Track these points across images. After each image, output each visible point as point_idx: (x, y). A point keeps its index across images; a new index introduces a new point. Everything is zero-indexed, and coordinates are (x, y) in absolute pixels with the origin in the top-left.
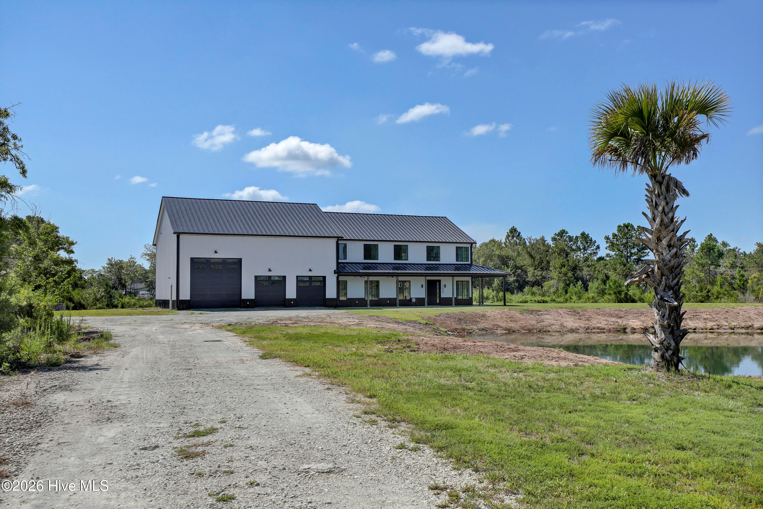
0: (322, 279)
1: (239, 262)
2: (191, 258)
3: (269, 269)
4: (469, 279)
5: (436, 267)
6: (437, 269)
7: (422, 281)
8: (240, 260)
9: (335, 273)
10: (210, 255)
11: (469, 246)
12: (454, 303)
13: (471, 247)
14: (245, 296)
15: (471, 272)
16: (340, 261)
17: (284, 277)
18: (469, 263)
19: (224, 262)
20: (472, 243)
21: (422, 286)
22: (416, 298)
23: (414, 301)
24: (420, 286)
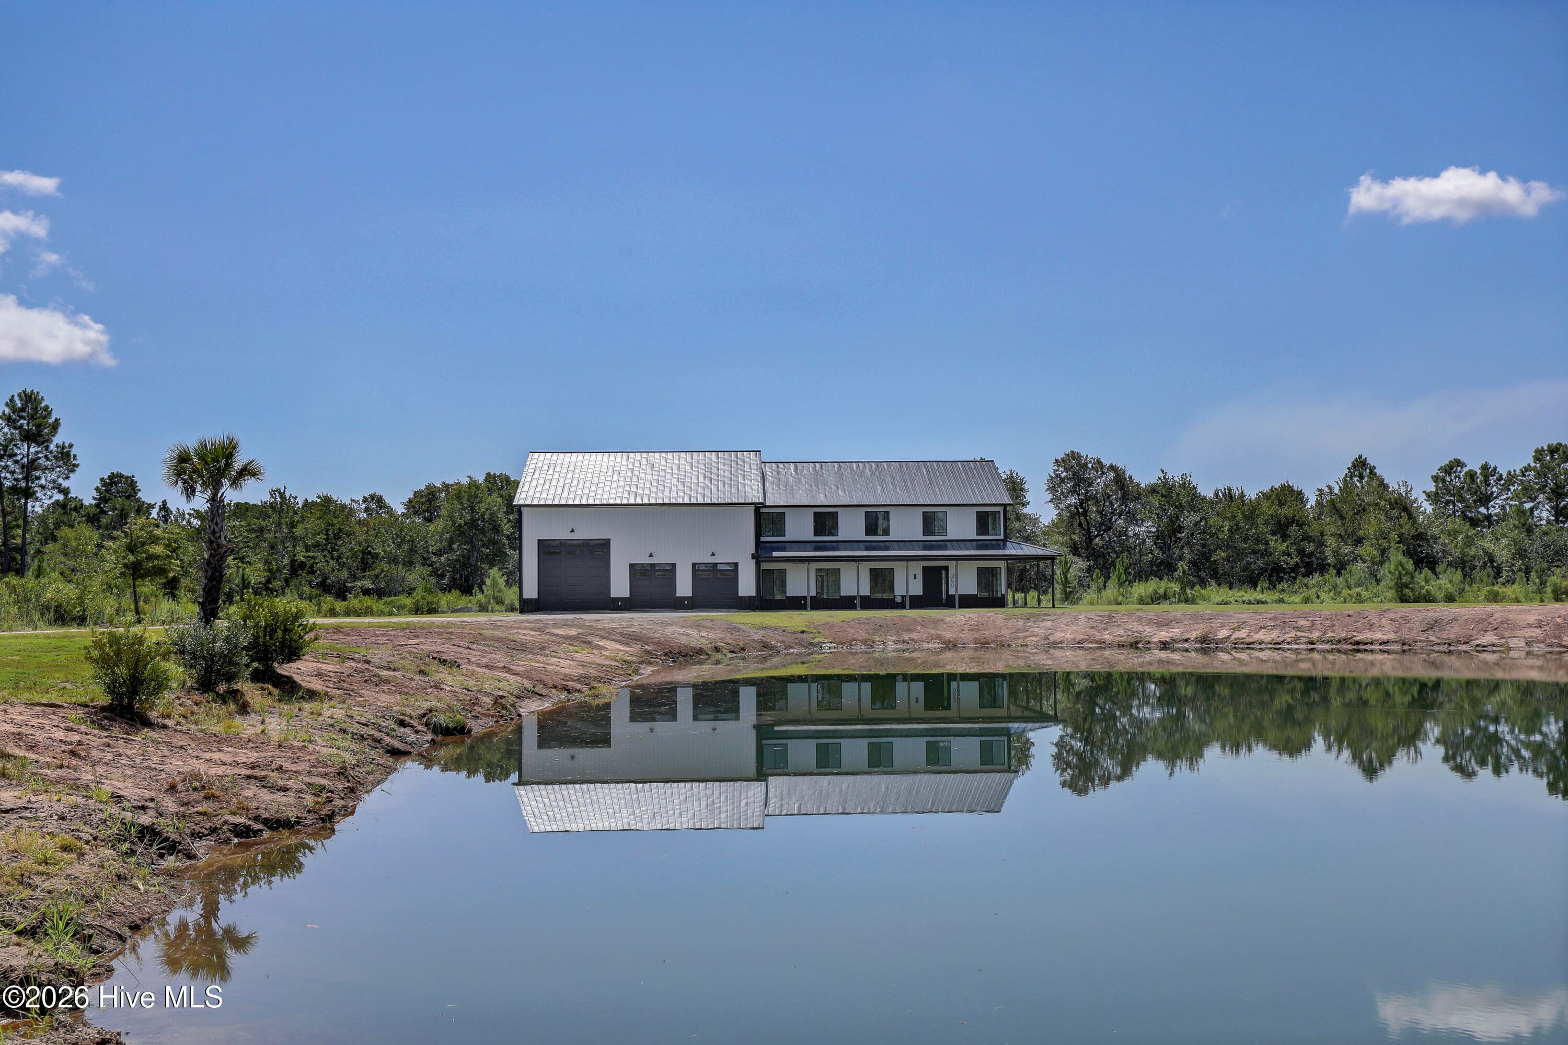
0: (732, 567)
1: (606, 544)
2: (539, 541)
3: (651, 554)
4: (1002, 564)
5: (943, 545)
6: (945, 548)
7: (917, 569)
8: (609, 542)
9: (753, 558)
10: (565, 535)
11: (1001, 509)
12: (957, 604)
13: (1005, 511)
14: (614, 593)
15: (1007, 552)
16: (763, 539)
17: (674, 565)
18: (1002, 537)
19: (586, 544)
20: (1005, 506)
21: (915, 577)
22: (902, 596)
23: (898, 600)
24: (911, 576)
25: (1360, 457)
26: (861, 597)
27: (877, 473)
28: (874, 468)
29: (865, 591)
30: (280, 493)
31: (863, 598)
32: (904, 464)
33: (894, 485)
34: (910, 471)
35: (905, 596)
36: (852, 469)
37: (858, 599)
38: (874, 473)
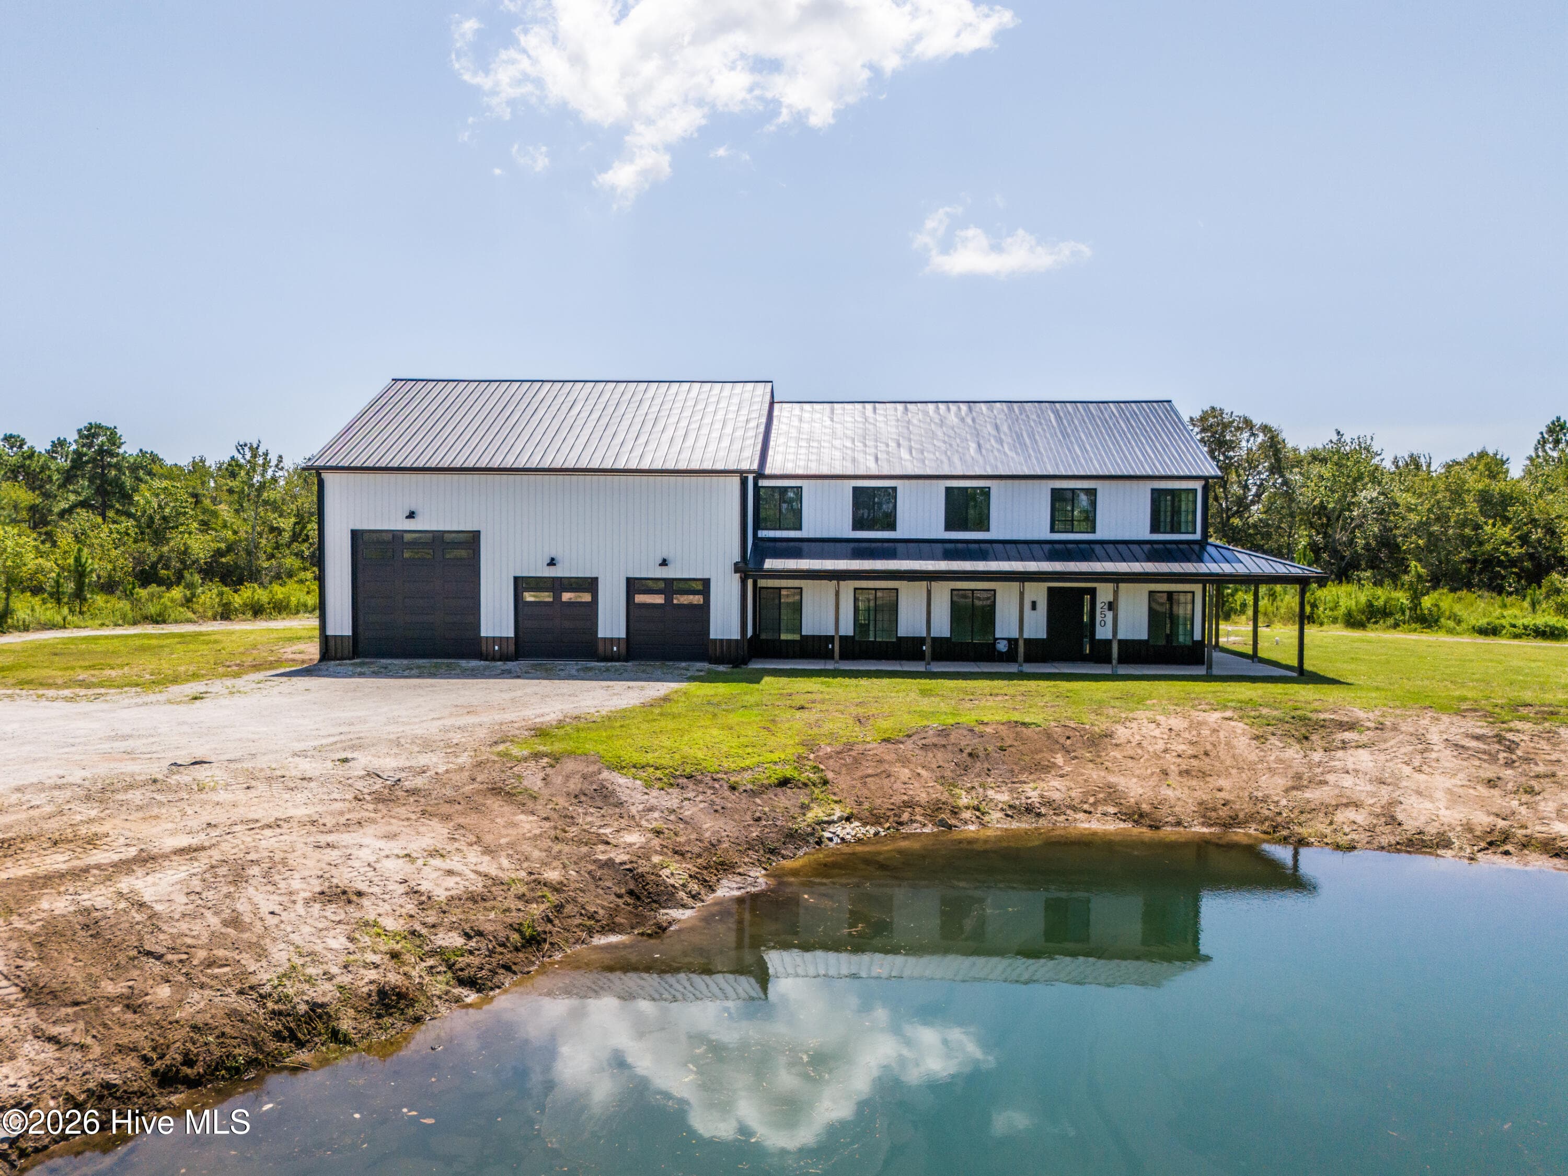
0: (699, 587)
1: (472, 540)
2: (353, 532)
3: (553, 559)
5: (1085, 551)
6: (1092, 556)
7: (1038, 591)
8: (475, 536)
9: (736, 572)
10: (400, 523)
11: (1198, 485)
12: (1115, 656)
13: (1206, 489)
15: (1202, 568)
16: (761, 533)
17: (594, 580)
18: (1198, 536)
19: (438, 540)
20: (1206, 478)
21: (1034, 606)
22: (1009, 640)
23: (1002, 646)
24: (1027, 606)
25: (1558, 419)
26: (935, 640)
27: (969, 421)
28: (963, 413)
29: (942, 627)
30: (251, 448)
31: (937, 642)
32: (1015, 406)
33: (1001, 442)
34: (1027, 416)
35: (1016, 640)
36: (926, 413)
37: (929, 641)
38: (962, 420)
